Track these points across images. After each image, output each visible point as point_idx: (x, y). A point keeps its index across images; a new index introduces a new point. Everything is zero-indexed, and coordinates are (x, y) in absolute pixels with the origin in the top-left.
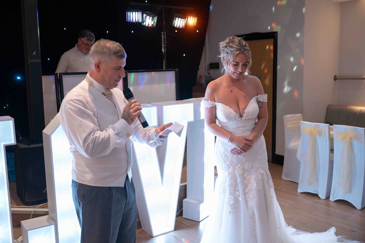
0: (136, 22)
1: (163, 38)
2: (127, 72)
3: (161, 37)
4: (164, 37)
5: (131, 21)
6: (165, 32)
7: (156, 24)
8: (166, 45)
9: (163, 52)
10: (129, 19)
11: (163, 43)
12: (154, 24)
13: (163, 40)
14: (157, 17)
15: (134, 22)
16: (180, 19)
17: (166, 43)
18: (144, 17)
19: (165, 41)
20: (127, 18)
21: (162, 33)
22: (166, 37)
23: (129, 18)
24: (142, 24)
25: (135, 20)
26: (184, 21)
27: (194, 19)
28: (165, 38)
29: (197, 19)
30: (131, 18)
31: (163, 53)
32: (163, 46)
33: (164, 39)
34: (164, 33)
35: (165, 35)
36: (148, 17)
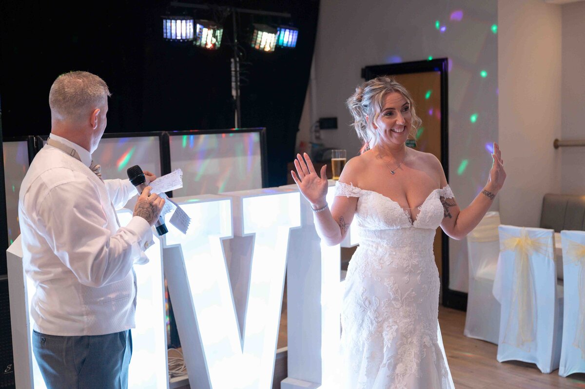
0: (181, 39)
1: (233, 69)
2: (169, 135)
3: (230, 68)
4: (236, 68)
5: (174, 37)
6: (238, 59)
7: (220, 43)
8: (239, 84)
9: (233, 96)
10: (169, 34)
11: (233, 79)
12: (217, 43)
13: (233, 73)
14: (222, 30)
15: (179, 40)
16: (265, 34)
17: (238, 79)
18: (198, 30)
19: (238, 75)
20: (165, 31)
21: (232, 60)
22: (240, 68)
23: (168, 31)
24: (194, 43)
25: (181, 36)
26: (273, 38)
27: (291, 34)
28: (238, 69)
29: (297, 34)
30: (173, 32)
31: (235, 98)
32: (233, 84)
33: (236, 71)
34: (236, 61)
35: (238, 65)
36: (205, 30)
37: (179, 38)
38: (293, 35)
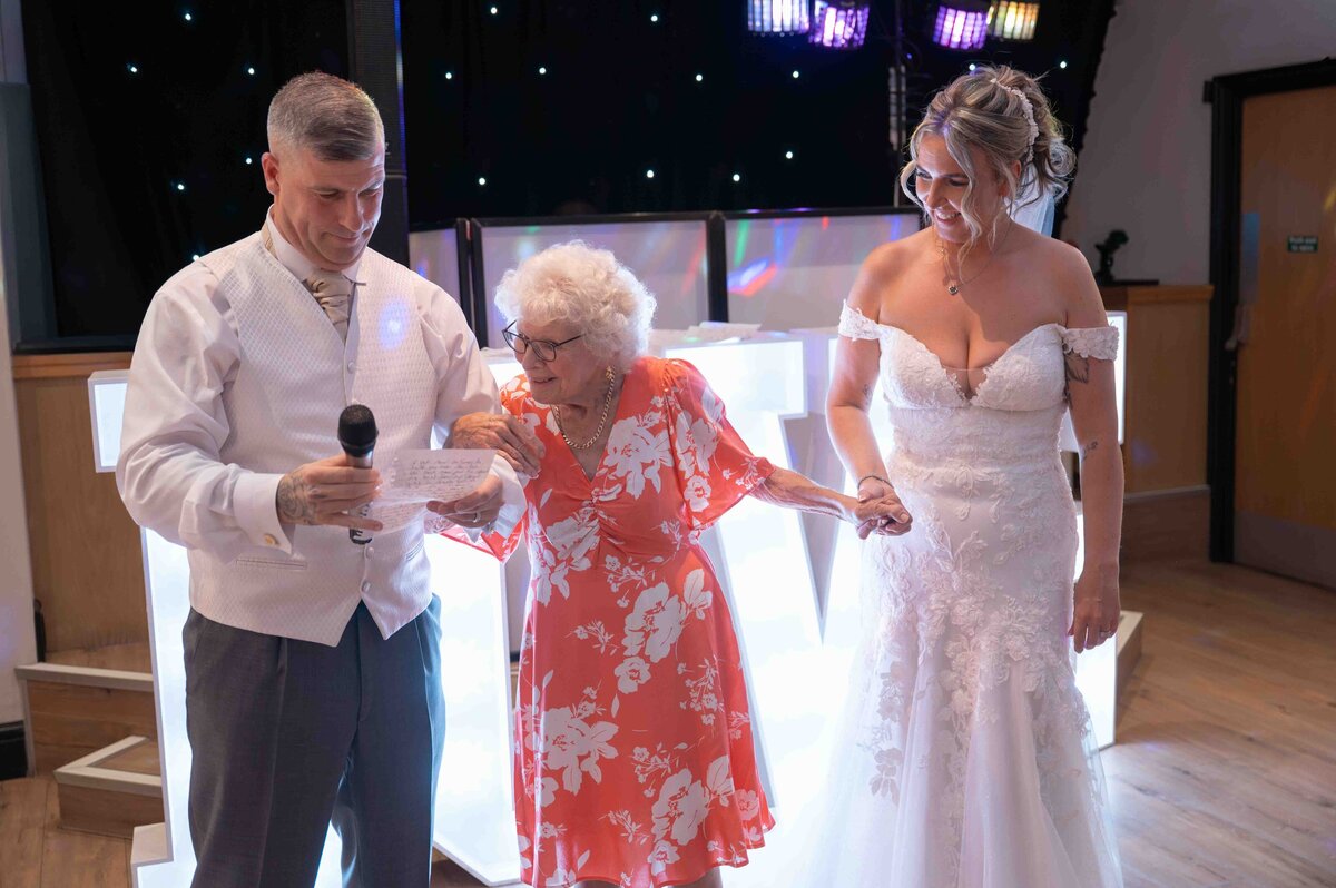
0: (782, 31)
1: (893, 89)
2: (724, 218)
3: (887, 87)
4: (899, 85)
5: (767, 28)
6: (903, 69)
7: (863, 36)
8: (904, 118)
9: (892, 145)
10: (758, 24)
11: (893, 109)
12: (856, 37)
13: (893, 98)
14: (867, 10)
15: (778, 33)
16: (961, 15)
17: (904, 109)
18: (817, 12)
19: (904, 101)
20: (750, 16)
21: (892, 71)
22: (908, 85)
23: (757, 16)
24: (811, 38)
25: (782, 26)
26: (979, 22)
27: (1022, 10)
28: (903, 89)
29: (1035, 11)
30: (766, 17)
31: (895, 148)
32: (893, 120)
33: (899, 93)
34: (898, 73)
35: (903, 80)
36: (832, 12)
37: (777, 29)
38: (1025, 14)
